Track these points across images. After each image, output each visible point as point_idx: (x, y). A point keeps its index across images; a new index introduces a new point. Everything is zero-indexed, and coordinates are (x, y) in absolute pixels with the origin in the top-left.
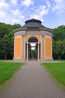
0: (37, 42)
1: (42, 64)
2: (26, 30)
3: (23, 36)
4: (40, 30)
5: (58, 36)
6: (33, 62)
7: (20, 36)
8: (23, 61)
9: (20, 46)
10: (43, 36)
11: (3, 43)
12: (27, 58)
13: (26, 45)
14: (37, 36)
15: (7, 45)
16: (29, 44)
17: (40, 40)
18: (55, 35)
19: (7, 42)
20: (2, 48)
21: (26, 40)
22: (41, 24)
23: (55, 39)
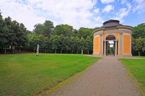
0: (115, 39)
1: (119, 60)
2: (104, 30)
3: (101, 35)
4: (118, 28)
5: (138, 34)
6: (110, 57)
7: (99, 36)
9: (98, 44)
10: (121, 34)
11: (86, 42)
12: (105, 53)
13: (104, 42)
14: (114, 34)
15: (89, 43)
16: (107, 42)
17: (118, 37)
18: (135, 33)
19: (89, 42)
20: (85, 46)
21: (104, 38)
22: (119, 23)
23: (134, 36)
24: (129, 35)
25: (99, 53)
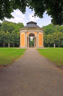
0: (34, 36)
2: (28, 29)
3: (26, 33)
4: (36, 29)
5: (48, 31)
6: (32, 49)
7: (24, 33)
8: (26, 48)
9: (24, 39)
10: (38, 33)
11: (12, 36)
13: (28, 38)
14: (34, 33)
15: (15, 37)
16: (29, 38)
17: (36, 35)
18: (47, 30)
20: (11, 40)
21: (28, 35)
23: (46, 33)
24: (42, 33)
25: (24, 46)
